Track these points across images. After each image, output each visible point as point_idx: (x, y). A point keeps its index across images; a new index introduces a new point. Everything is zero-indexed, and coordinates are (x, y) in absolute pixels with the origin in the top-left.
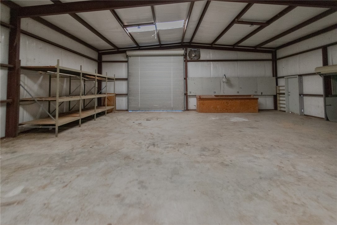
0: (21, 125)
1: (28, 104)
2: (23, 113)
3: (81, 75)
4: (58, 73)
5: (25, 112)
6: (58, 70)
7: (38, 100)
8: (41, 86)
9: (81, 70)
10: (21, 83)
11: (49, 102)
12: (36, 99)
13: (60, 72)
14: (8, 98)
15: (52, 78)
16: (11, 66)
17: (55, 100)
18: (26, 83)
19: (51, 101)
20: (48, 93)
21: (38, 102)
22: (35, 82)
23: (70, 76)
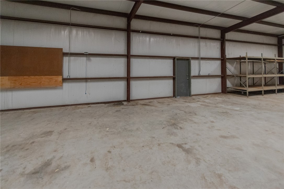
0: (228, 88)
1: (230, 78)
2: (228, 82)
3: (262, 60)
4: (247, 60)
5: (229, 82)
6: (247, 59)
7: (236, 76)
8: (235, 68)
9: (262, 56)
10: (227, 67)
11: (240, 77)
12: (235, 75)
13: (248, 60)
14: (222, 74)
15: (241, 63)
16: (223, 58)
17: (246, 76)
18: (228, 67)
19: (242, 76)
20: (240, 72)
21: (236, 77)
22: (232, 66)
23: (253, 61)
